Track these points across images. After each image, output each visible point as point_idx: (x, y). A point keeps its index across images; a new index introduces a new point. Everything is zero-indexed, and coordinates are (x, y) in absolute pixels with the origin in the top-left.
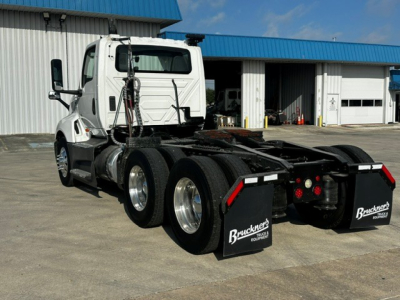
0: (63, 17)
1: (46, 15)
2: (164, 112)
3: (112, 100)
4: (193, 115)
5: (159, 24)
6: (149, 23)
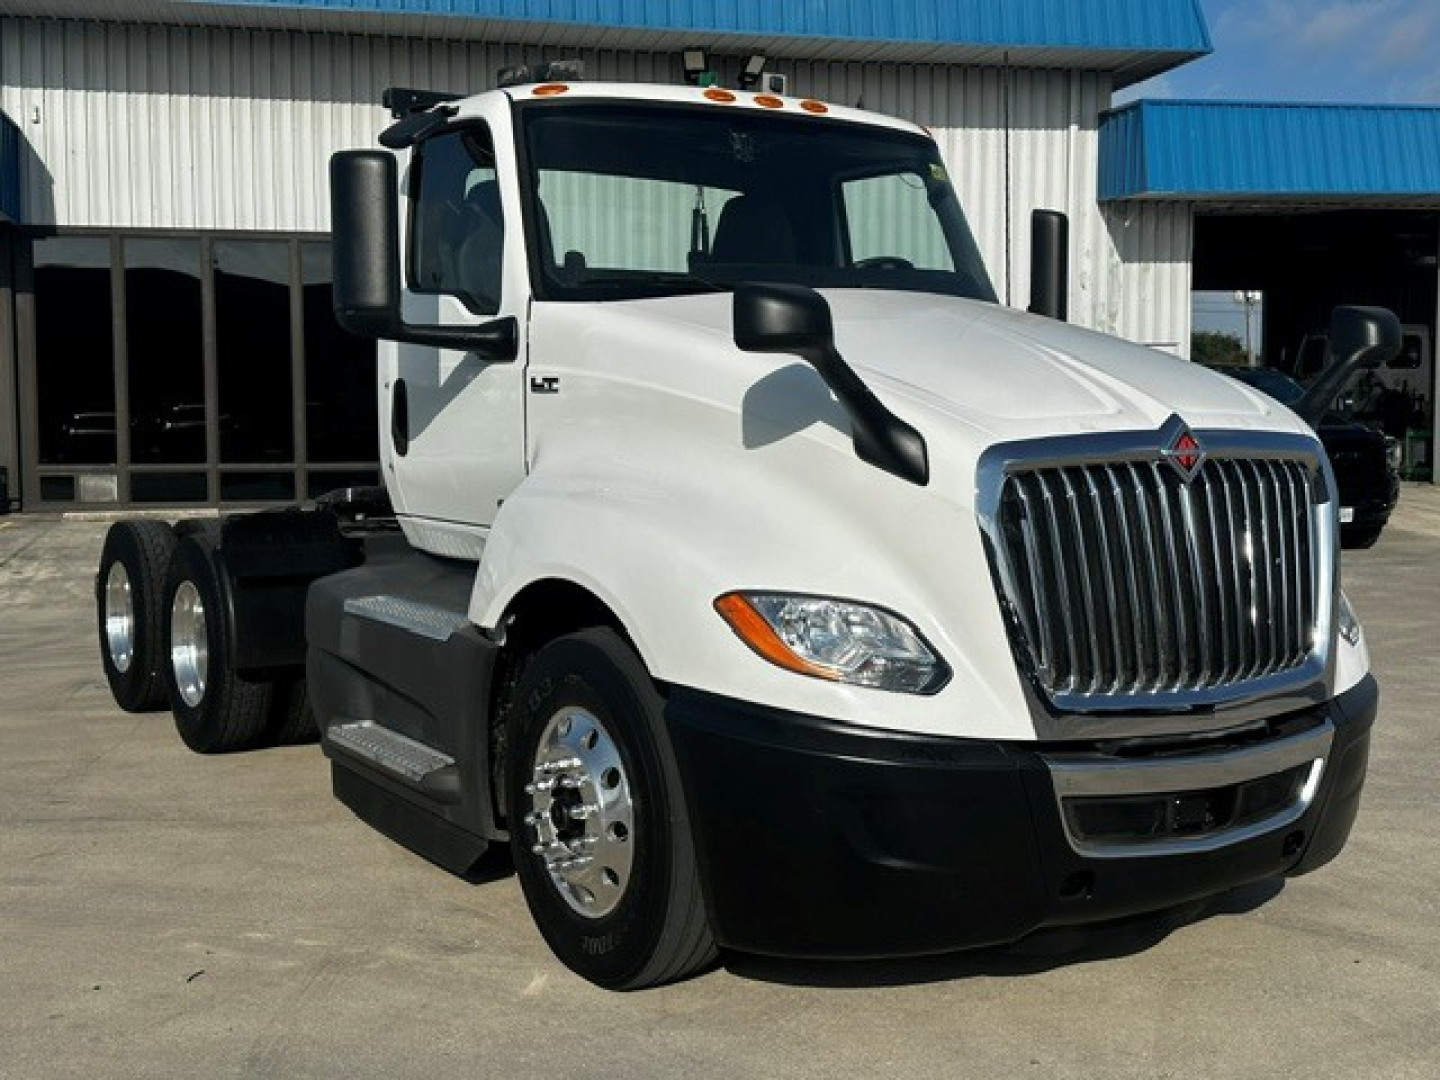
0: (754, 65)
5: (1110, 71)
6: (1069, 71)
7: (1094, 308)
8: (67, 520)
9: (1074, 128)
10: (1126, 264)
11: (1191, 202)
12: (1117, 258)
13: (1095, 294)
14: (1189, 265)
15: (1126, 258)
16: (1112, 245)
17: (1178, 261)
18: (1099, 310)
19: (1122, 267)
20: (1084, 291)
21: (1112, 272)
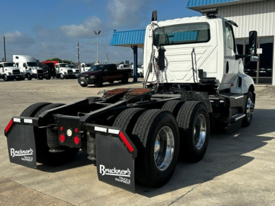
2: (185, 73)
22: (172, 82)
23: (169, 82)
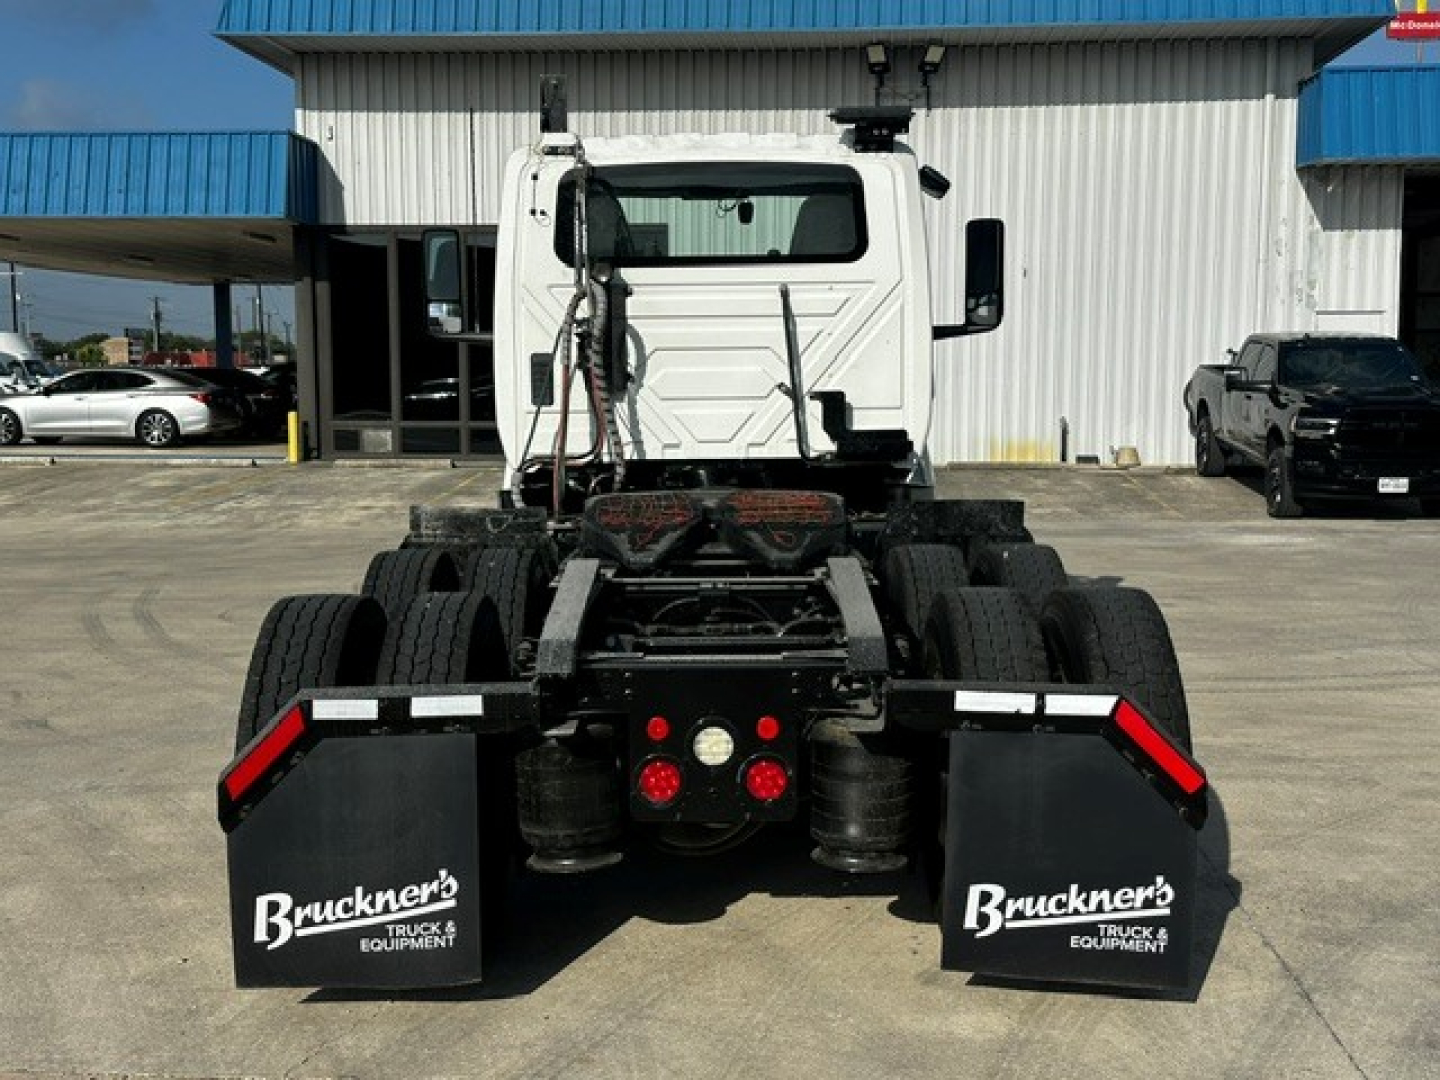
0: (934, 55)
1: (877, 55)
2: (745, 409)
3: (541, 366)
4: (861, 422)
5: (1311, 37)
6: (1265, 39)
7: (1291, 276)
8: (337, 467)
9: (1269, 97)
10: (1328, 233)
11: (1399, 166)
12: (1317, 225)
13: (1293, 262)
14: (1400, 232)
15: (1327, 226)
16: (1312, 212)
17: (1385, 227)
18: (1297, 278)
19: (1323, 235)
20: (1279, 258)
21: (1312, 237)
22: (671, 455)
23: (653, 452)
